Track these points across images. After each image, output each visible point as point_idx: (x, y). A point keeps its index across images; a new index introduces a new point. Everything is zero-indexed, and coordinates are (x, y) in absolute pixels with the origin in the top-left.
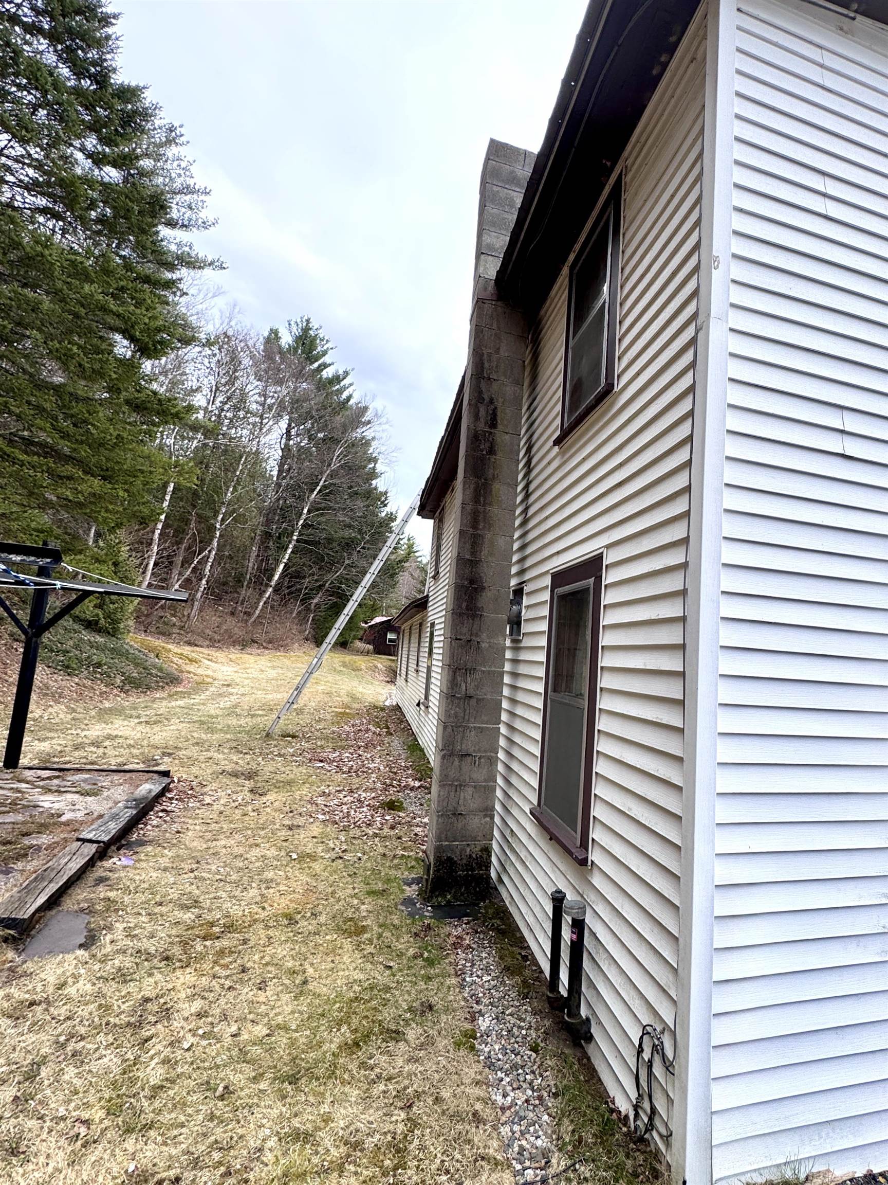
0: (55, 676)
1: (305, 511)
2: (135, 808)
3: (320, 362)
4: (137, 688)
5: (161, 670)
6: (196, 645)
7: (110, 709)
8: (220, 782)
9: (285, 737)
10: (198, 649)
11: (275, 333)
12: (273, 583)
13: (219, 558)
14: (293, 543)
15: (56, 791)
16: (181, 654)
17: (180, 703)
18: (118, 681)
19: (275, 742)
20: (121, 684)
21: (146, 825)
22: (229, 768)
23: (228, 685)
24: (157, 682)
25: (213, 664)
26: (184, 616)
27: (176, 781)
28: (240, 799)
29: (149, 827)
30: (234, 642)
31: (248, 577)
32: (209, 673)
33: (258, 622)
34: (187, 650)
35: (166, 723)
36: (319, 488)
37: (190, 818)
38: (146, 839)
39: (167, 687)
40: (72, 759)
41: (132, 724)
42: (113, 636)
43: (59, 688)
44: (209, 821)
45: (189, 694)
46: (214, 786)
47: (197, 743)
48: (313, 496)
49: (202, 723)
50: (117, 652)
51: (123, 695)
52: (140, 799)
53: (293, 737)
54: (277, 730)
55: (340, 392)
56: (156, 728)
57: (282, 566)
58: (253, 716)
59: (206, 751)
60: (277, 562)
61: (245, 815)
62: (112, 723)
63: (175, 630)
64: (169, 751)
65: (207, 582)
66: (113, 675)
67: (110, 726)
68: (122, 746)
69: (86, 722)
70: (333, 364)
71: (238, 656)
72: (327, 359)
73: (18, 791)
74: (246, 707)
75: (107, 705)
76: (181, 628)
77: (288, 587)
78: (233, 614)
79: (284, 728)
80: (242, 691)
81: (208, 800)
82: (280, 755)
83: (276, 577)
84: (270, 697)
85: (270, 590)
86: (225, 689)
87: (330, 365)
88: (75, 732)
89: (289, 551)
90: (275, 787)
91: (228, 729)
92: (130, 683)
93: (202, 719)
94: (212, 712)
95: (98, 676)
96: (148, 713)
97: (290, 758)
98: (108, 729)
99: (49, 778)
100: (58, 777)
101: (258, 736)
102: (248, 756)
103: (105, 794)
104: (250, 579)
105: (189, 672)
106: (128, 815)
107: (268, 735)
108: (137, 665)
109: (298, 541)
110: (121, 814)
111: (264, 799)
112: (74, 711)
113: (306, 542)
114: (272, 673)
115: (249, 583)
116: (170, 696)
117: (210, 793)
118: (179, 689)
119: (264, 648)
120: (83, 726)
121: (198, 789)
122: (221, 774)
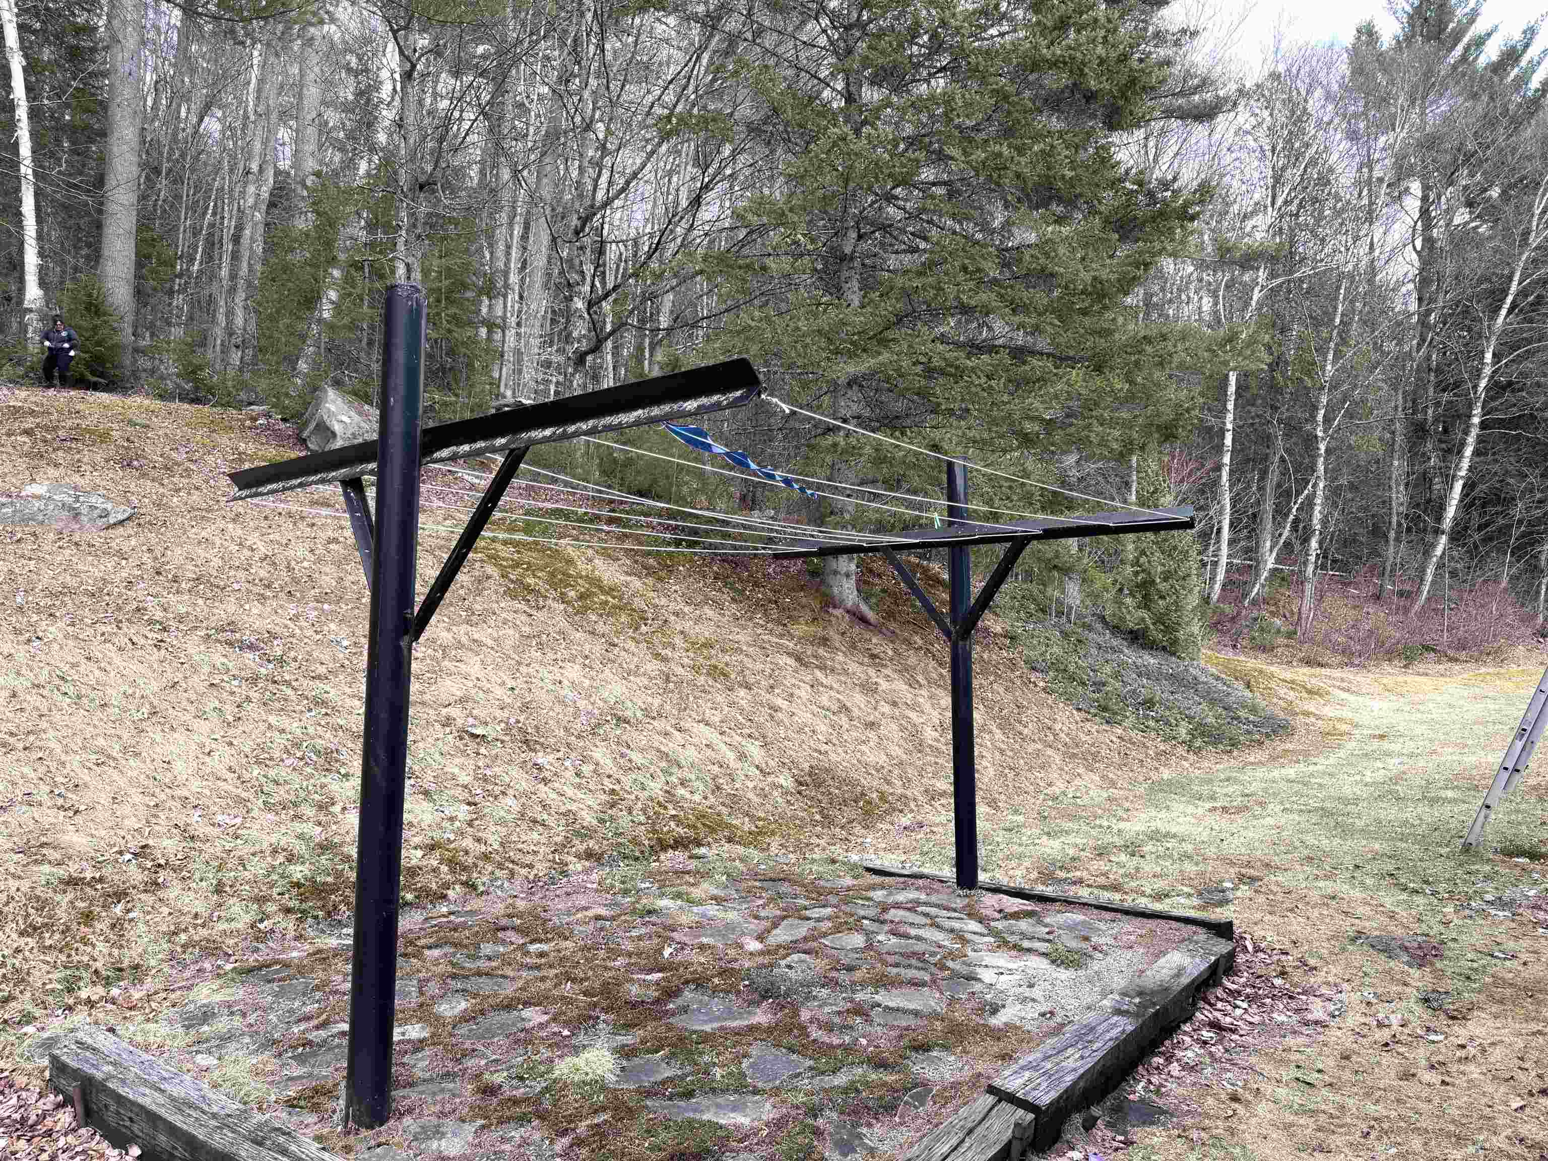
0: (1088, 724)
1: (1488, 357)
2: (1136, 1015)
3: (1466, 40)
4: (1215, 744)
5: (1254, 710)
6: (1321, 665)
7: (1169, 783)
8: (1348, 965)
9: (1511, 855)
10: (1323, 671)
11: (1368, 33)
12: (1447, 522)
13: (1334, 492)
14: (1474, 432)
15: (1015, 946)
16: (1293, 682)
17: (1291, 772)
18: (1183, 731)
19: (1487, 868)
20: (1188, 738)
21: (1169, 1060)
22: (1373, 926)
23: (1382, 737)
24: (1248, 732)
25: (1351, 698)
26: (1292, 613)
27: (1250, 948)
28: (1395, 1020)
29: (1175, 1068)
30: (1388, 652)
31: (1394, 520)
32: (1346, 713)
33: (1432, 608)
34: (1302, 673)
35: (1258, 810)
36: (1509, 299)
37: (1270, 1057)
38: (1160, 1102)
39: (1267, 742)
40: (1085, 874)
41: (1200, 811)
42: (1173, 654)
43: (1093, 745)
44: (1313, 1077)
45: (1307, 754)
46: (1334, 972)
47: (1310, 859)
48: (1500, 320)
49: (1325, 813)
50: (1178, 681)
51: (1192, 757)
52: (1153, 993)
53: (1533, 855)
54: (1492, 839)
55: (1522, 80)
56: (1240, 820)
57: (1458, 486)
58: (1434, 801)
59: (1327, 877)
60: (1449, 481)
61: (1407, 1076)
62: (1168, 808)
63: (1281, 640)
64: (1252, 872)
65: (1321, 543)
66: (1174, 722)
67: (1163, 814)
68: (1171, 856)
69: (1127, 805)
70: (1495, 29)
71: (1400, 679)
72: (1479, 28)
73: (960, 936)
74: (1418, 781)
75: (1166, 774)
76: (1290, 635)
77: (1480, 528)
78: (1377, 597)
79: (1509, 833)
80: (1410, 746)
81: (1318, 1010)
82: (1500, 903)
83: (1451, 511)
84: (1471, 760)
85: (1443, 539)
86: (1376, 744)
87: (1489, 35)
88: (1105, 824)
89: (1468, 451)
90: (1492, 998)
91: (1377, 831)
92: (1202, 734)
93: (1328, 805)
94: (1347, 791)
95: (1151, 723)
96: (1231, 790)
97: (1528, 914)
98: (1161, 821)
99: (1016, 916)
100: (1030, 914)
101: (1444, 851)
102: (1419, 900)
103: (1095, 966)
104: (1399, 524)
105: (1307, 714)
106: (1114, 1033)
107: (1467, 848)
108: (1212, 702)
109: (1483, 425)
110: (1100, 1029)
111: (1461, 1032)
112: (1113, 784)
113: (1501, 423)
114: (1477, 710)
115: (1399, 533)
116: (1273, 758)
117: (1324, 990)
118: (1289, 746)
119: (1452, 660)
120: (1120, 813)
121: (1297, 976)
122: (1353, 940)
